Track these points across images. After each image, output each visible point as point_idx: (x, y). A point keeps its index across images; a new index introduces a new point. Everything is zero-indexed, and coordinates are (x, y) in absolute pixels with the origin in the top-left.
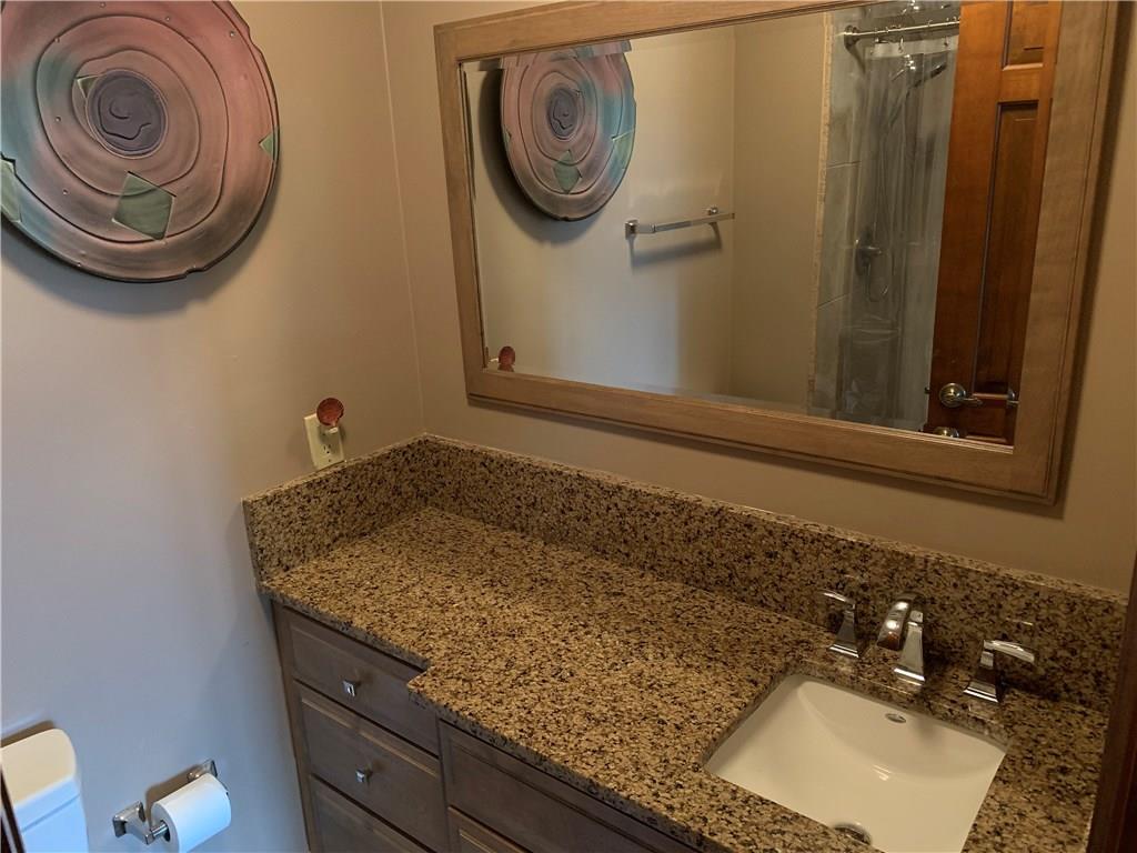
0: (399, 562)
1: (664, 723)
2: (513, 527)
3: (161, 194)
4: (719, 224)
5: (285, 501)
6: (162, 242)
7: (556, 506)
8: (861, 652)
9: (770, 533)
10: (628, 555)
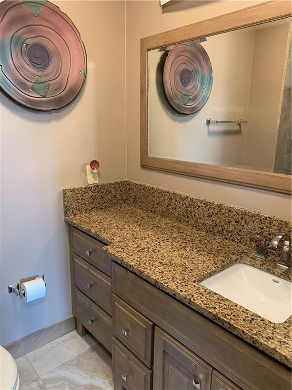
0: (111, 217)
1: (187, 268)
2: (151, 212)
3: (46, 84)
4: (241, 124)
5: (76, 192)
6: (45, 99)
7: (166, 204)
8: (266, 258)
9: (237, 213)
10: (188, 222)
